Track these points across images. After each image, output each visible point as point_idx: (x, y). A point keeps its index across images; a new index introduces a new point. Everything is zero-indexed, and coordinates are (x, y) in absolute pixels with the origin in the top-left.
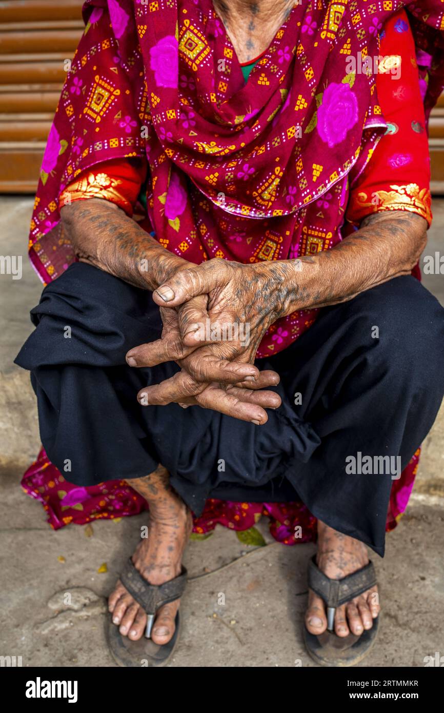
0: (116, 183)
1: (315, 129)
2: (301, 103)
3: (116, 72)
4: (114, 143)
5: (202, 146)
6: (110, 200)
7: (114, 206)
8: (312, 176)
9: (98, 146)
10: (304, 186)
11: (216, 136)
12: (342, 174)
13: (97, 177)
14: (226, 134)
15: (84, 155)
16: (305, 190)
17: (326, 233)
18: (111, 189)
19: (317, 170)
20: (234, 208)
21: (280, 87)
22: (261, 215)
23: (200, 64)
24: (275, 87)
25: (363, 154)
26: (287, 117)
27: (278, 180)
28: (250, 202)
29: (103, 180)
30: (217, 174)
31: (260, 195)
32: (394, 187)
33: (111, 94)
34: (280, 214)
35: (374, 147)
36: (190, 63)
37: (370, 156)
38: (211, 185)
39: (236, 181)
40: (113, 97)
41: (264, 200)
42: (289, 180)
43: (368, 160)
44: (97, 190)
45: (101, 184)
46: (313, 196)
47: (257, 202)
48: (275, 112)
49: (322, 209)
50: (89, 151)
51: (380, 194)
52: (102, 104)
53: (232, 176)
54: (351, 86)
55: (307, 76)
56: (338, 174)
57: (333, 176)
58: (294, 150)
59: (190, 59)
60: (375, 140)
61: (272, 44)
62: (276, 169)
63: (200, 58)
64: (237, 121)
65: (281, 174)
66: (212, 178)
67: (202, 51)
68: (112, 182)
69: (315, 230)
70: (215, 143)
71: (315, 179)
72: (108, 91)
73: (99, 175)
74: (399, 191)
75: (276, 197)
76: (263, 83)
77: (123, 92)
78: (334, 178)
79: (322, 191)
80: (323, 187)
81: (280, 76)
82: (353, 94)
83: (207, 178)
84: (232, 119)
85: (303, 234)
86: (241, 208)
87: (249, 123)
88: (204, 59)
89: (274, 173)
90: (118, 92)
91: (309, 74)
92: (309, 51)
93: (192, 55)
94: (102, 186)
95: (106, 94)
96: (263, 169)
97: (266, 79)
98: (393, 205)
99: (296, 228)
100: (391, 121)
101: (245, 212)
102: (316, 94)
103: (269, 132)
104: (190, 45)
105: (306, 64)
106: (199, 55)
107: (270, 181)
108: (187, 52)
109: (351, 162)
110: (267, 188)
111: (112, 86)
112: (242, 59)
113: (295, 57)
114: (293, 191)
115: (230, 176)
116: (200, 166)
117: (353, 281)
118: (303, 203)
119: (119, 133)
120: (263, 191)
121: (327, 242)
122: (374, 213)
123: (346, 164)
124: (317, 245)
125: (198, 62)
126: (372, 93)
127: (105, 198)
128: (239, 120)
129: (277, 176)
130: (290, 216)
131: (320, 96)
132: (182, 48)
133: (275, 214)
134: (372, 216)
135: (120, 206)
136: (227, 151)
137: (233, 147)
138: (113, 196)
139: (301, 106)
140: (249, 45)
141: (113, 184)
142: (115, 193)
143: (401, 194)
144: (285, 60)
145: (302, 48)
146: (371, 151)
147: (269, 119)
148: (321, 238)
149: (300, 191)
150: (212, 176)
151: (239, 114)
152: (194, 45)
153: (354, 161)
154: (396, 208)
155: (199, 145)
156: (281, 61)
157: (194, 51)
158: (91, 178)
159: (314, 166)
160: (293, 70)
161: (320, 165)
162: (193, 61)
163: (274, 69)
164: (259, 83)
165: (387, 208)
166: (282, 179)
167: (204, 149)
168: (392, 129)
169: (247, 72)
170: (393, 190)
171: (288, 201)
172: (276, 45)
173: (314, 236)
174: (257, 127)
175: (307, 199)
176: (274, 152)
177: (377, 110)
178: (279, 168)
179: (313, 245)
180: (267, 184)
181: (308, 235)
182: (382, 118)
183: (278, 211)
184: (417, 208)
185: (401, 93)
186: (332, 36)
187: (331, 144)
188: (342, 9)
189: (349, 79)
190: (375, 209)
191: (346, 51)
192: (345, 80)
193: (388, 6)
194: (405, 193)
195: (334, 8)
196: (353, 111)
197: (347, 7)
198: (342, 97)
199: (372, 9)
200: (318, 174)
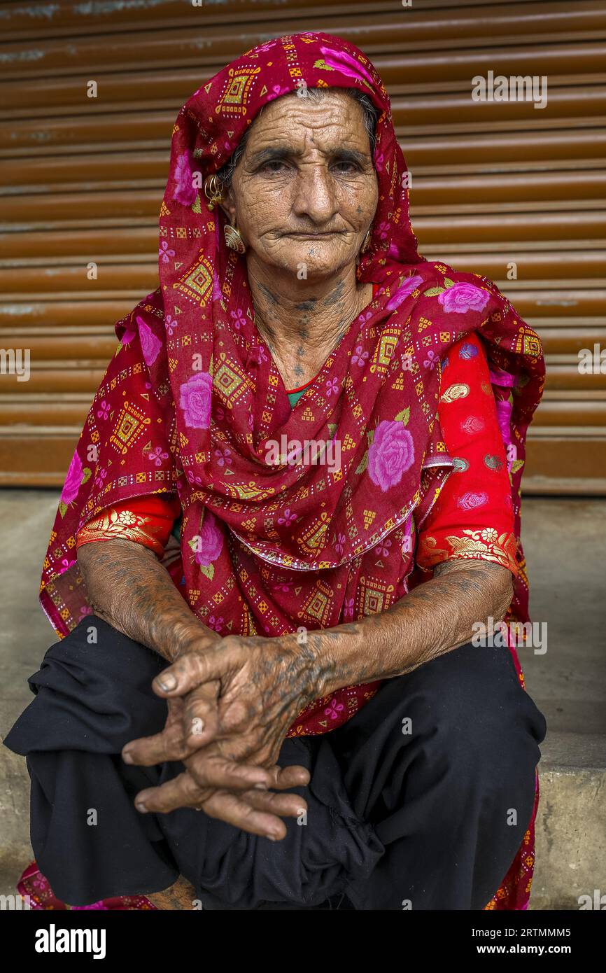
0: (142, 521)
1: (367, 472)
2: (348, 443)
3: (148, 399)
4: (141, 478)
5: (236, 491)
6: (135, 541)
8: (363, 524)
9: (123, 482)
10: (354, 535)
11: (256, 475)
12: (399, 520)
13: (120, 515)
16: (355, 539)
17: (387, 586)
18: (137, 528)
19: (369, 516)
20: (274, 557)
21: (328, 422)
22: (305, 567)
23: (235, 402)
24: (321, 424)
25: (427, 495)
27: (325, 527)
28: (294, 550)
29: (128, 518)
30: (254, 520)
31: (305, 542)
32: (468, 532)
33: (141, 422)
34: (327, 566)
35: (442, 486)
36: (225, 400)
37: (436, 497)
38: (248, 532)
39: (276, 527)
40: (142, 427)
41: (309, 548)
42: (338, 526)
43: (434, 502)
44: (120, 529)
45: (125, 522)
46: (365, 546)
47: (302, 549)
49: (381, 557)
51: (453, 540)
52: (130, 434)
53: (271, 523)
54: (406, 424)
55: (355, 414)
56: (394, 521)
57: (388, 523)
58: (342, 493)
59: (224, 396)
60: (442, 477)
61: (320, 373)
62: (322, 514)
63: (236, 395)
65: (329, 520)
66: (249, 524)
67: (239, 388)
68: (138, 520)
69: (375, 582)
70: (253, 484)
71: (366, 527)
72: (137, 419)
73: (123, 512)
74: (473, 536)
75: (326, 544)
76: (308, 419)
78: (390, 526)
79: (376, 540)
80: (376, 537)
81: (328, 411)
82: (408, 433)
83: (243, 524)
85: (361, 585)
86: (282, 558)
88: (240, 396)
89: (320, 519)
90: (148, 421)
91: (357, 411)
92: (358, 386)
93: (227, 392)
94: (126, 524)
95: (136, 423)
96: (308, 514)
97: (311, 414)
98: (467, 553)
99: (350, 580)
100: (461, 457)
101: (287, 563)
102: (367, 430)
104: (226, 380)
105: (354, 400)
106: (235, 391)
107: (316, 527)
108: (222, 388)
109: (409, 507)
110: (312, 535)
111: (141, 414)
112: (289, 386)
113: (343, 392)
114: (342, 539)
115: (269, 522)
116: (236, 509)
118: (353, 554)
119: (148, 466)
120: (309, 538)
121: (388, 596)
123: (403, 510)
124: (377, 599)
125: (233, 399)
126: (430, 431)
127: (129, 539)
129: (324, 523)
130: (338, 569)
131: (370, 434)
132: (217, 383)
133: (321, 567)
134: (444, 565)
135: (147, 546)
136: (265, 495)
137: (272, 491)
138: (139, 535)
139: (349, 446)
140: (298, 370)
141: (139, 522)
142: (142, 532)
143: (476, 541)
144: (333, 391)
145: (351, 380)
146: (438, 491)
148: (381, 591)
149: (349, 541)
150: (248, 522)
152: (230, 380)
153: (413, 506)
154: (471, 556)
155: (232, 490)
156: (329, 393)
157: (230, 388)
158: (114, 516)
159: (365, 513)
160: (342, 405)
161: (373, 511)
162: (228, 398)
163: (321, 401)
164: (303, 418)
165: (460, 556)
166: (330, 525)
167: (238, 494)
168: (462, 465)
170: (466, 535)
171: (337, 550)
172: (325, 374)
173: (373, 589)
174: (300, 467)
175: (358, 549)
176: (319, 497)
177: (441, 447)
178: (325, 514)
179: (372, 599)
180: (312, 531)
181: (367, 587)
182: (449, 454)
183: (325, 563)
184: (497, 556)
185: (471, 425)
186: (384, 370)
187: (385, 488)
188: (394, 341)
189: (403, 417)
190: (447, 558)
191: (398, 385)
192: (398, 417)
193: (445, 337)
194: (481, 539)
195: (385, 340)
196: (409, 452)
197: (400, 338)
198: (394, 437)
199: (427, 341)
200: (370, 521)
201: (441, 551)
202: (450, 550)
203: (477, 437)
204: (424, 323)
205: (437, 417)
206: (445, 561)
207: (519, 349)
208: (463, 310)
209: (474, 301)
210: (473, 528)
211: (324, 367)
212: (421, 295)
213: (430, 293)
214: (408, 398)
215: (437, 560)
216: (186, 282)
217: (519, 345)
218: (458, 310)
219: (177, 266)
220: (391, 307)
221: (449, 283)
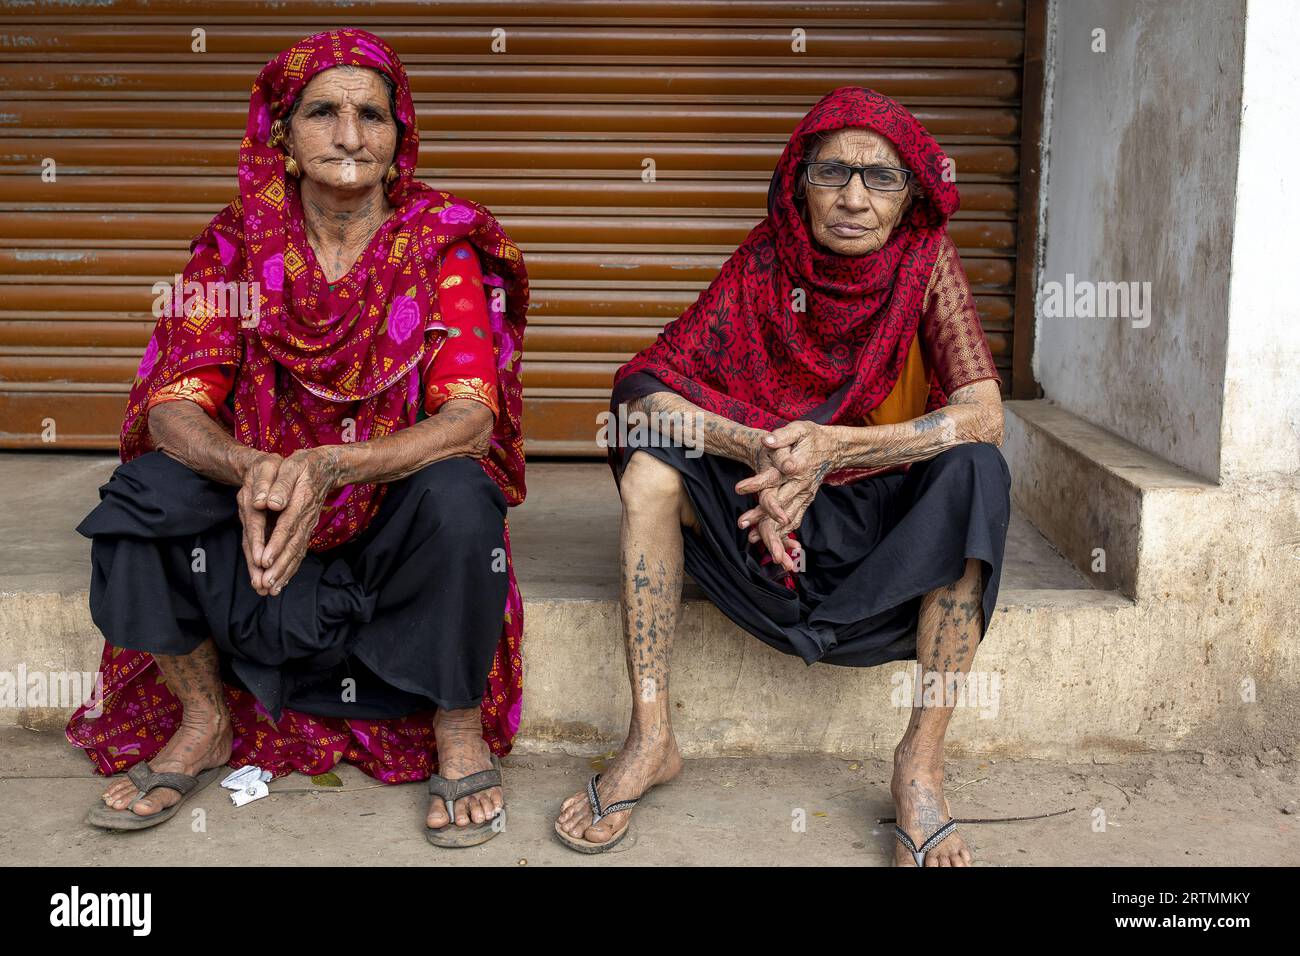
0: (207, 387)
1: (387, 331)
2: (373, 311)
4: (214, 352)
5: (294, 341)
6: (200, 404)
7: (202, 410)
8: (384, 368)
9: (199, 354)
10: (377, 376)
11: (306, 335)
12: (410, 366)
13: (190, 381)
14: (313, 336)
15: (186, 361)
16: (378, 378)
17: (389, 421)
18: (202, 393)
19: (388, 362)
20: (321, 392)
21: (359, 299)
22: (341, 399)
23: (298, 276)
24: (354, 301)
25: (429, 353)
26: (364, 321)
27: (357, 373)
28: (334, 389)
29: (196, 383)
30: (304, 365)
31: (342, 385)
32: (461, 380)
34: (357, 399)
35: (440, 348)
36: (290, 275)
37: (435, 355)
38: (302, 373)
39: (321, 372)
41: (344, 389)
42: (366, 372)
43: (434, 357)
44: (189, 392)
46: (385, 384)
47: (339, 390)
48: (355, 318)
49: (389, 399)
50: (191, 357)
51: (450, 386)
52: (202, 320)
53: (317, 367)
54: (413, 297)
55: (377, 291)
56: (407, 365)
57: (402, 367)
58: (369, 348)
59: (290, 272)
60: (440, 342)
61: (354, 266)
62: (355, 364)
63: (298, 272)
64: (320, 324)
65: (360, 368)
67: (300, 267)
68: (204, 386)
69: (383, 419)
71: (386, 369)
73: (193, 378)
74: (464, 382)
75: (356, 386)
76: (344, 297)
78: (403, 370)
79: (393, 380)
80: (393, 376)
81: (359, 292)
82: (415, 303)
83: (296, 368)
84: (317, 321)
86: (325, 392)
87: (334, 326)
88: (301, 273)
89: (354, 367)
91: (379, 289)
92: (380, 273)
93: (292, 269)
94: (193, 388)
96: (344, 366)
97: (346, 293)
98: (459, 394)
100: (453, 325)
101: (328, 395)
102: (386, 304)
103: (351, 333)
104: (292, 261)
105: (377, 282)
106: (297, 269)
107: (350, 373)
108: (288, 267)
109: (417, 356)
110: (347, 380)
112: (330, 280)
113: (369, 278)
114: (369, 380)
115: (315, 367)
116: (291, 358)
117: (406, 461)
118: (376, 389)
119: (219, 344)
120: (345, 382)
123: (413, 358)
124: (381, 431)
125: (296, 274)
126: (431, 303)
127: (194, 402)
128: (322, 323)
129: (356, 370)
130: (366, 400)
131: (389, 305)
133: (353, 399)
134: (444, 405)
135: (206, 409)
136: (315, 348)
137: (320, 347)
138: (203, 399)
139: (374, 313)
140: (338, 266)
141: (204, 388)
142: (206, 397)
143: (466, 386)
144: (362, 278)
145: (374, 269)
146: (436, 351)
147: (350, 325)
149: (373, 380)
150: (300, 366)
151: (323, 319)
152: (294, 261)
153: (420, 356)
154: (463, 397)
155: (292, 340)
156: (359, 279)
157: (294, 266)
158: (186, 381)
159: (385, 359)
160: (368, 286)
161: (391, 358)
162: (293, 274)
163: (354, 285)
164: (341, 296)
165: (455, 397)
166: (360, 372)
167: (296, 344)
168: (455, 332)
169: (332, 288)
170: (459, 382)
171: (365, 388)
174: (339, 331)
175: (380, 385)
176: (355, 348)
177: (436, 316)
178: (357, 363)
180: (348, 376)
181: (378, 423)
182: (443, 322)
183: (355, 396)
184: (482, 398)
185: (463, 305)
186: (398, 261)
187: (399, 342)
188: (406, 241)
189: (412, 292)
190: (446, 399)
191: (407, 271)
192: (408, 292)
193: (441, 239)
194: (470, 385)
195: (399, 240)
196: (416, 316)
197: (410, 240)
198: (406, 306)
199: (428, 241)
200: (389, 366)
201: (442, 395)
202: (447, 392)
203: (467, 314)
204: (426, 230)
205: (436, 296)
206: (444, 403)
207: (501, 254)
208: (456, 222)
209: (466, 216)
210: (465, 377)
211: (357, 263)
212: (426, 211)
213: (433, 211)
214: (414, 279)
215: (439, 403)
216: (266, 193)
217: (501, 252)
218: (452, 222)
219: (256, 182)
220: (404, 219)
221: (448, 205)
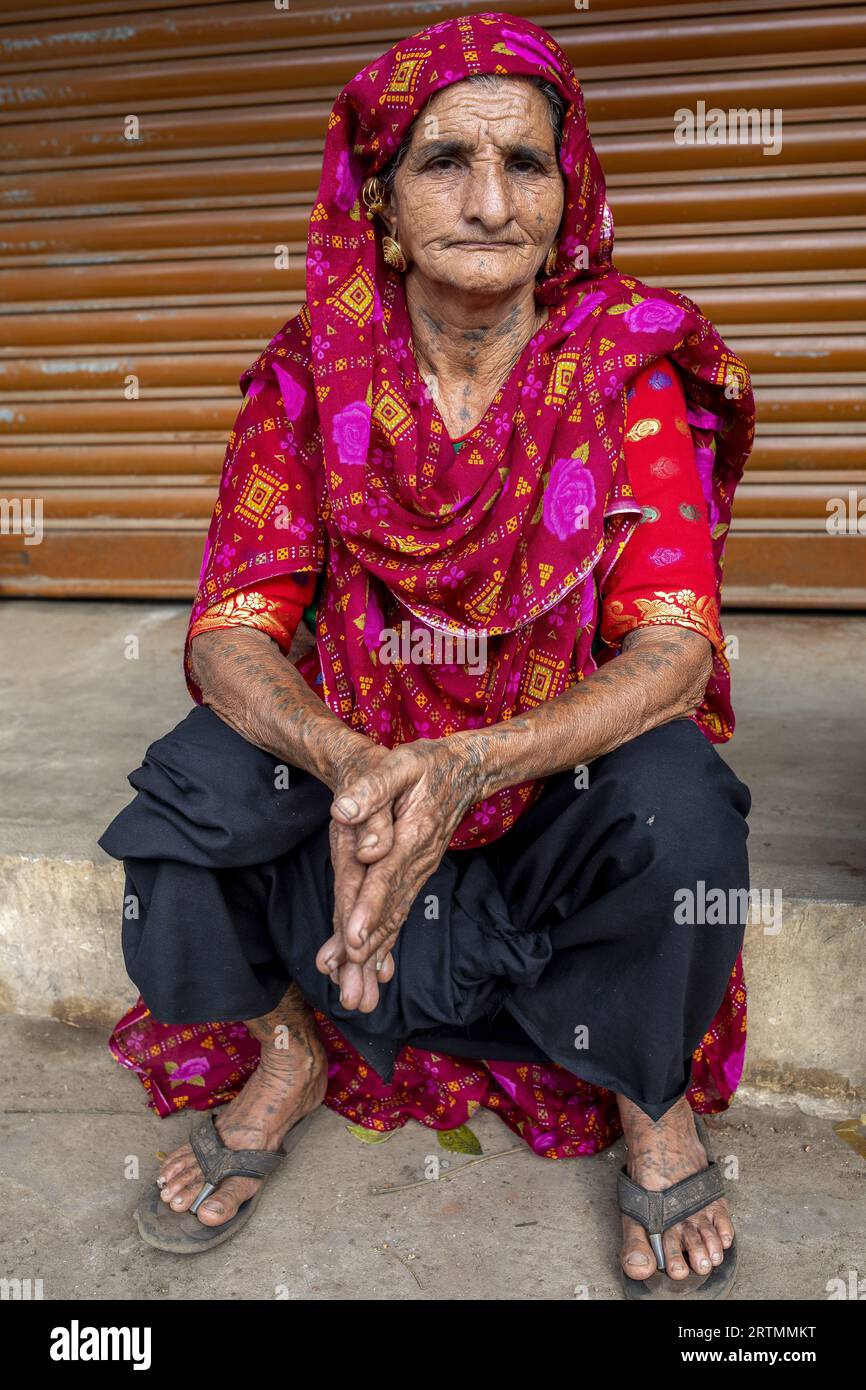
0: (273, 606)
1: (543, 520)
2: (522, 487)
3: (283, 461)
4: (283, 554)
5: (396, 542)
6: (264, 630)
7: (267, 639)
8: (539, 580)
9: (261, 559)
10: (529, 594)
11: (415, 528)
12: (581, 576)
13: (248, 598)
15: (241, 569)
16: (531, 598)
17: (558, 661)
18: (266, 614)
19: (546, 571)
20: (438, 621)
21: (499, 465)
23: (399, 437)
24: (490, 469)
25: (610, 550)
26: (506, 504)
27: (499, 588)
29: (257, 601)
30: (414, 578)
31: (474, 608)
32: (660, 594)
33: (277, 489)
34: (499, 632)
35: (627, 539)
36: (388, 435)
37: (620, 551)
38: (407, 592)
39: (441, 588)
40: (278, 494)
41: (479, 614)
42: (512, 586)
43: (617, 557)
44: (246, 614)
45: (253, 606)
46: (542, 606)
47: (470, 616)
48: (493, 498)
49: (554, 626)
50: (248, 564)
51: (642, 603)
52: (264, 503)
53: (435, 581)
54: (584, 462)
55: (529, 453)
56: (576, 575)
57: (568, 578)
58: (518, 547)
59: (387, 431)
60: (627, 530)
61: (490, 410)
62: (495, 574)
63: (400, 430)
64: (442, 512)
65: (502, 579)
66: (409, 583)
67: (403, 422)
68: (268, 604)
69: (545, 656)
70: (413, 538)
71: (543, 584)
72: (273, 485)
73: (252, 594)
74: (666, 599)
75: (497, 610)
76: (476, 462)
77: (292, 487)
78: (570, 582)
79: (555, 599)
80: (555, 594)
81: (498, 452)
82: (588, 472)
83: (401, 583)
84: (436, 508)
85: (529, 659)
86: (447, 623)
87: (461, 512)
88: (405, 432)
89: (492, 579)
90: (285, 487)
91: (532, 450)
92: (531, 419)
93: (390, 425)
94: (254, 609)
95: (270, 490)
96: (478, 574)
97: (479, 457)
98: (659, 618)
99: (518, 650)
100: (651, 504)
101: (452, 628)
102: (543, 473)
103: (486, 523)
104: (389, 412)
105: (527, 437)
106: (399, 425)
107: (488, 589)
108: (385, 421)
109: (592, 559)
110: (484, 599)
111: (277, 479)
112: (454, 434)
113: (514, 427)
114: (516, 599)
115: (432, 581)
116: (393, 566)
118: (528, 616)
120: (479, 603)
121: (558, 674)
122: (633, 629)
123: (585, 562)
124: (545, 677)
125: (396, 434)
126: (614, 470)
127: (256, 627)
128: (445, 509)
129: (497, 583)
130: (513, 633)
131: (547, 477)
132: (378, 415)
133: (490, 633)
134: (631, 635)
135: (274, 637)
136: (428, 551)
137: (437, 546)
138: (268, 623)
139: (523, 490)
140: (464, 414)
141: (269, 607)
142: (272, 619)
143: (669, 604)
144: (503, 430)
145: (522, 415)
146: (622, 545)
147: (486, 507)
148: (550, 667)
149: (523, 601)
150: (408, 580)
151: (447, 502)
152: (393, 412)
153: (597, 558)
154: (664, 622)
155: (392, 540)
156: (498, 432)
157: (393, 421)
158: (240, 599)
159: (542, 566)
160: (513, 441)
161: (550, 564)
162: (391, 433)
163: (490, 442)
164: (470, 462)
165: (651, 622)
166: (505, 586)
167: (398, 545)
168: (652, 515)
169: (457, 449)
170: (658, 598)
171: (511, 614)
172: (493, 411)
173: (542, 664)
174: (469, 518)
175: (534, 609)
176: (492, 551)
177: (626, 491)
178: (499, 573)
179: (539, 677)
180: (483, 594)
181: (535, 662)
182: (636, 500)
183: (496, 629)
184: (696, 623)
185: (663, 468)
186: (561, 401)
187: (562, 537)
188: (572, 366)
189: (581, 453)
190: (636, 625)
191: (574, 418)
192: (577, 454)
193: (631, 360)
194: (676, 601)
195: (561, 366)
196: (589, 493)
197: (579, 364)
198: (574, 476)
199: (608, 365)
200: (548, 577)
201: (628, 617)
202: (640, 616)
203: (671, 482)
204: (607, 345)
205: (621, 455)
207: (720, 380)
208: (654, 329)
209: (665, 319)
210: (666, 588)
211: (492, 404)
212: (603, 313)
213: (616, 311)
214: (586, 430)
215: (624, 629)
216: (343, 298)
217: (720, 376)
218: (647, 330)
219: (329, 280)
220: (569, 328)
221: (640, 300)
